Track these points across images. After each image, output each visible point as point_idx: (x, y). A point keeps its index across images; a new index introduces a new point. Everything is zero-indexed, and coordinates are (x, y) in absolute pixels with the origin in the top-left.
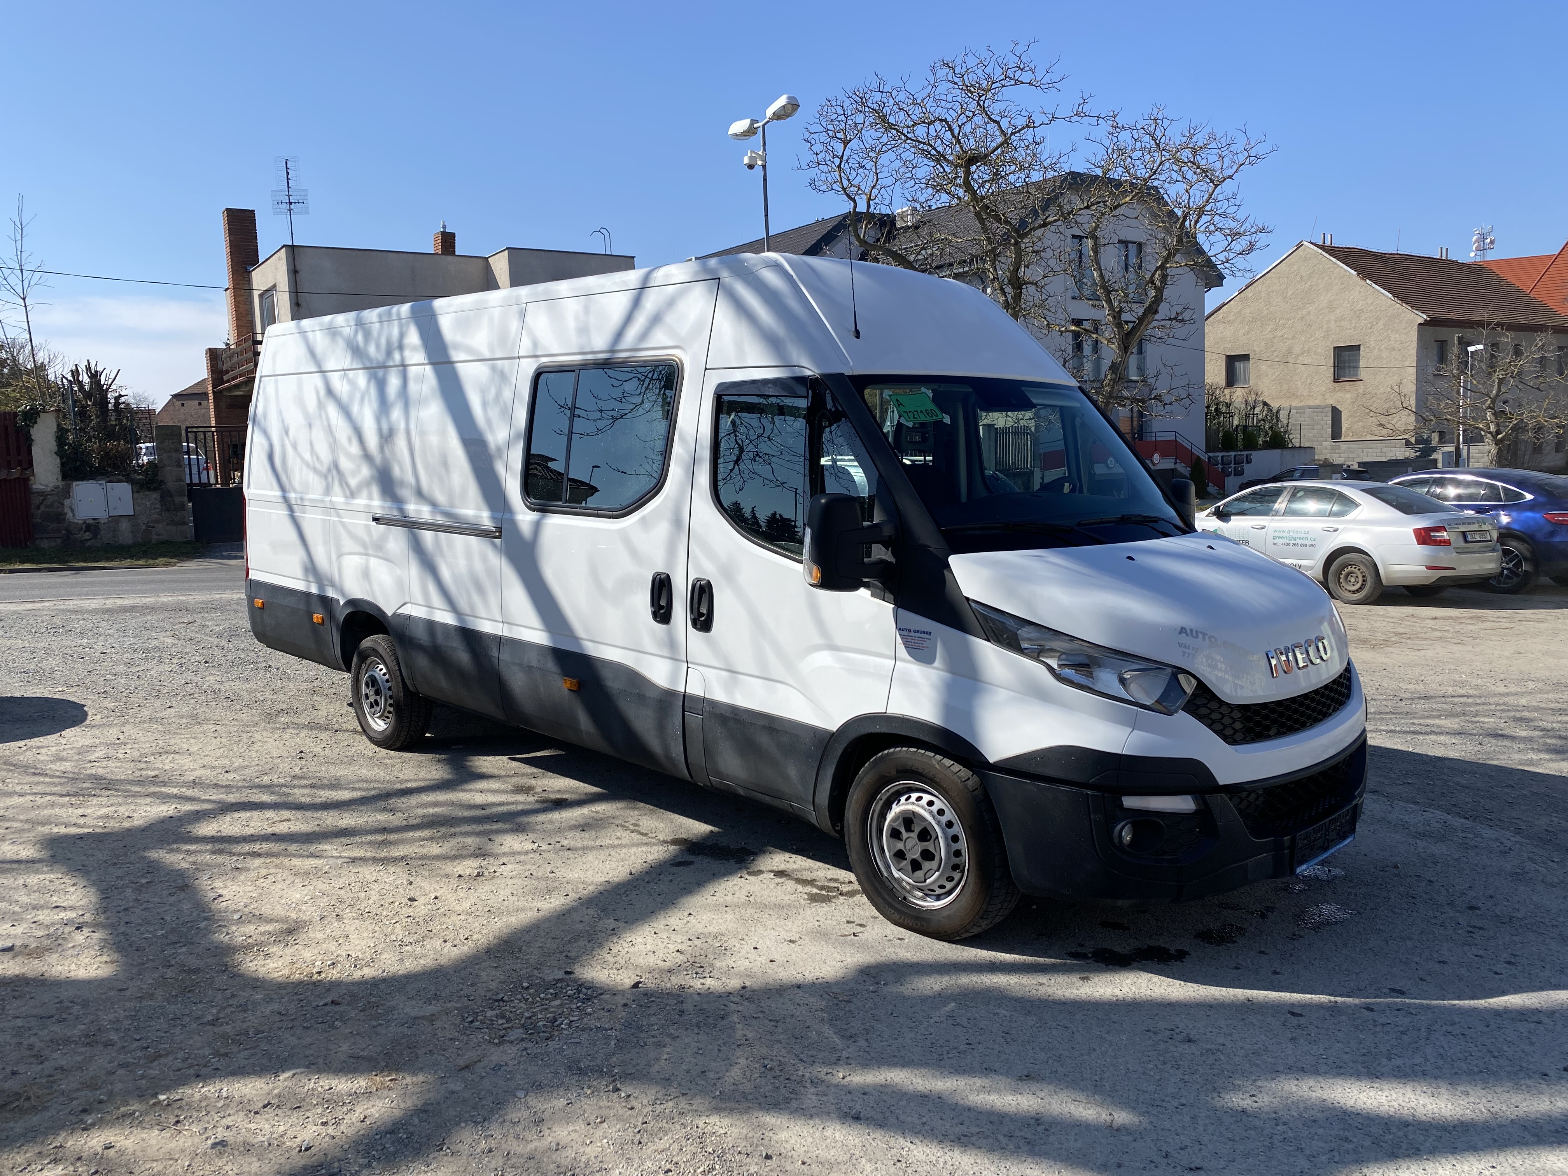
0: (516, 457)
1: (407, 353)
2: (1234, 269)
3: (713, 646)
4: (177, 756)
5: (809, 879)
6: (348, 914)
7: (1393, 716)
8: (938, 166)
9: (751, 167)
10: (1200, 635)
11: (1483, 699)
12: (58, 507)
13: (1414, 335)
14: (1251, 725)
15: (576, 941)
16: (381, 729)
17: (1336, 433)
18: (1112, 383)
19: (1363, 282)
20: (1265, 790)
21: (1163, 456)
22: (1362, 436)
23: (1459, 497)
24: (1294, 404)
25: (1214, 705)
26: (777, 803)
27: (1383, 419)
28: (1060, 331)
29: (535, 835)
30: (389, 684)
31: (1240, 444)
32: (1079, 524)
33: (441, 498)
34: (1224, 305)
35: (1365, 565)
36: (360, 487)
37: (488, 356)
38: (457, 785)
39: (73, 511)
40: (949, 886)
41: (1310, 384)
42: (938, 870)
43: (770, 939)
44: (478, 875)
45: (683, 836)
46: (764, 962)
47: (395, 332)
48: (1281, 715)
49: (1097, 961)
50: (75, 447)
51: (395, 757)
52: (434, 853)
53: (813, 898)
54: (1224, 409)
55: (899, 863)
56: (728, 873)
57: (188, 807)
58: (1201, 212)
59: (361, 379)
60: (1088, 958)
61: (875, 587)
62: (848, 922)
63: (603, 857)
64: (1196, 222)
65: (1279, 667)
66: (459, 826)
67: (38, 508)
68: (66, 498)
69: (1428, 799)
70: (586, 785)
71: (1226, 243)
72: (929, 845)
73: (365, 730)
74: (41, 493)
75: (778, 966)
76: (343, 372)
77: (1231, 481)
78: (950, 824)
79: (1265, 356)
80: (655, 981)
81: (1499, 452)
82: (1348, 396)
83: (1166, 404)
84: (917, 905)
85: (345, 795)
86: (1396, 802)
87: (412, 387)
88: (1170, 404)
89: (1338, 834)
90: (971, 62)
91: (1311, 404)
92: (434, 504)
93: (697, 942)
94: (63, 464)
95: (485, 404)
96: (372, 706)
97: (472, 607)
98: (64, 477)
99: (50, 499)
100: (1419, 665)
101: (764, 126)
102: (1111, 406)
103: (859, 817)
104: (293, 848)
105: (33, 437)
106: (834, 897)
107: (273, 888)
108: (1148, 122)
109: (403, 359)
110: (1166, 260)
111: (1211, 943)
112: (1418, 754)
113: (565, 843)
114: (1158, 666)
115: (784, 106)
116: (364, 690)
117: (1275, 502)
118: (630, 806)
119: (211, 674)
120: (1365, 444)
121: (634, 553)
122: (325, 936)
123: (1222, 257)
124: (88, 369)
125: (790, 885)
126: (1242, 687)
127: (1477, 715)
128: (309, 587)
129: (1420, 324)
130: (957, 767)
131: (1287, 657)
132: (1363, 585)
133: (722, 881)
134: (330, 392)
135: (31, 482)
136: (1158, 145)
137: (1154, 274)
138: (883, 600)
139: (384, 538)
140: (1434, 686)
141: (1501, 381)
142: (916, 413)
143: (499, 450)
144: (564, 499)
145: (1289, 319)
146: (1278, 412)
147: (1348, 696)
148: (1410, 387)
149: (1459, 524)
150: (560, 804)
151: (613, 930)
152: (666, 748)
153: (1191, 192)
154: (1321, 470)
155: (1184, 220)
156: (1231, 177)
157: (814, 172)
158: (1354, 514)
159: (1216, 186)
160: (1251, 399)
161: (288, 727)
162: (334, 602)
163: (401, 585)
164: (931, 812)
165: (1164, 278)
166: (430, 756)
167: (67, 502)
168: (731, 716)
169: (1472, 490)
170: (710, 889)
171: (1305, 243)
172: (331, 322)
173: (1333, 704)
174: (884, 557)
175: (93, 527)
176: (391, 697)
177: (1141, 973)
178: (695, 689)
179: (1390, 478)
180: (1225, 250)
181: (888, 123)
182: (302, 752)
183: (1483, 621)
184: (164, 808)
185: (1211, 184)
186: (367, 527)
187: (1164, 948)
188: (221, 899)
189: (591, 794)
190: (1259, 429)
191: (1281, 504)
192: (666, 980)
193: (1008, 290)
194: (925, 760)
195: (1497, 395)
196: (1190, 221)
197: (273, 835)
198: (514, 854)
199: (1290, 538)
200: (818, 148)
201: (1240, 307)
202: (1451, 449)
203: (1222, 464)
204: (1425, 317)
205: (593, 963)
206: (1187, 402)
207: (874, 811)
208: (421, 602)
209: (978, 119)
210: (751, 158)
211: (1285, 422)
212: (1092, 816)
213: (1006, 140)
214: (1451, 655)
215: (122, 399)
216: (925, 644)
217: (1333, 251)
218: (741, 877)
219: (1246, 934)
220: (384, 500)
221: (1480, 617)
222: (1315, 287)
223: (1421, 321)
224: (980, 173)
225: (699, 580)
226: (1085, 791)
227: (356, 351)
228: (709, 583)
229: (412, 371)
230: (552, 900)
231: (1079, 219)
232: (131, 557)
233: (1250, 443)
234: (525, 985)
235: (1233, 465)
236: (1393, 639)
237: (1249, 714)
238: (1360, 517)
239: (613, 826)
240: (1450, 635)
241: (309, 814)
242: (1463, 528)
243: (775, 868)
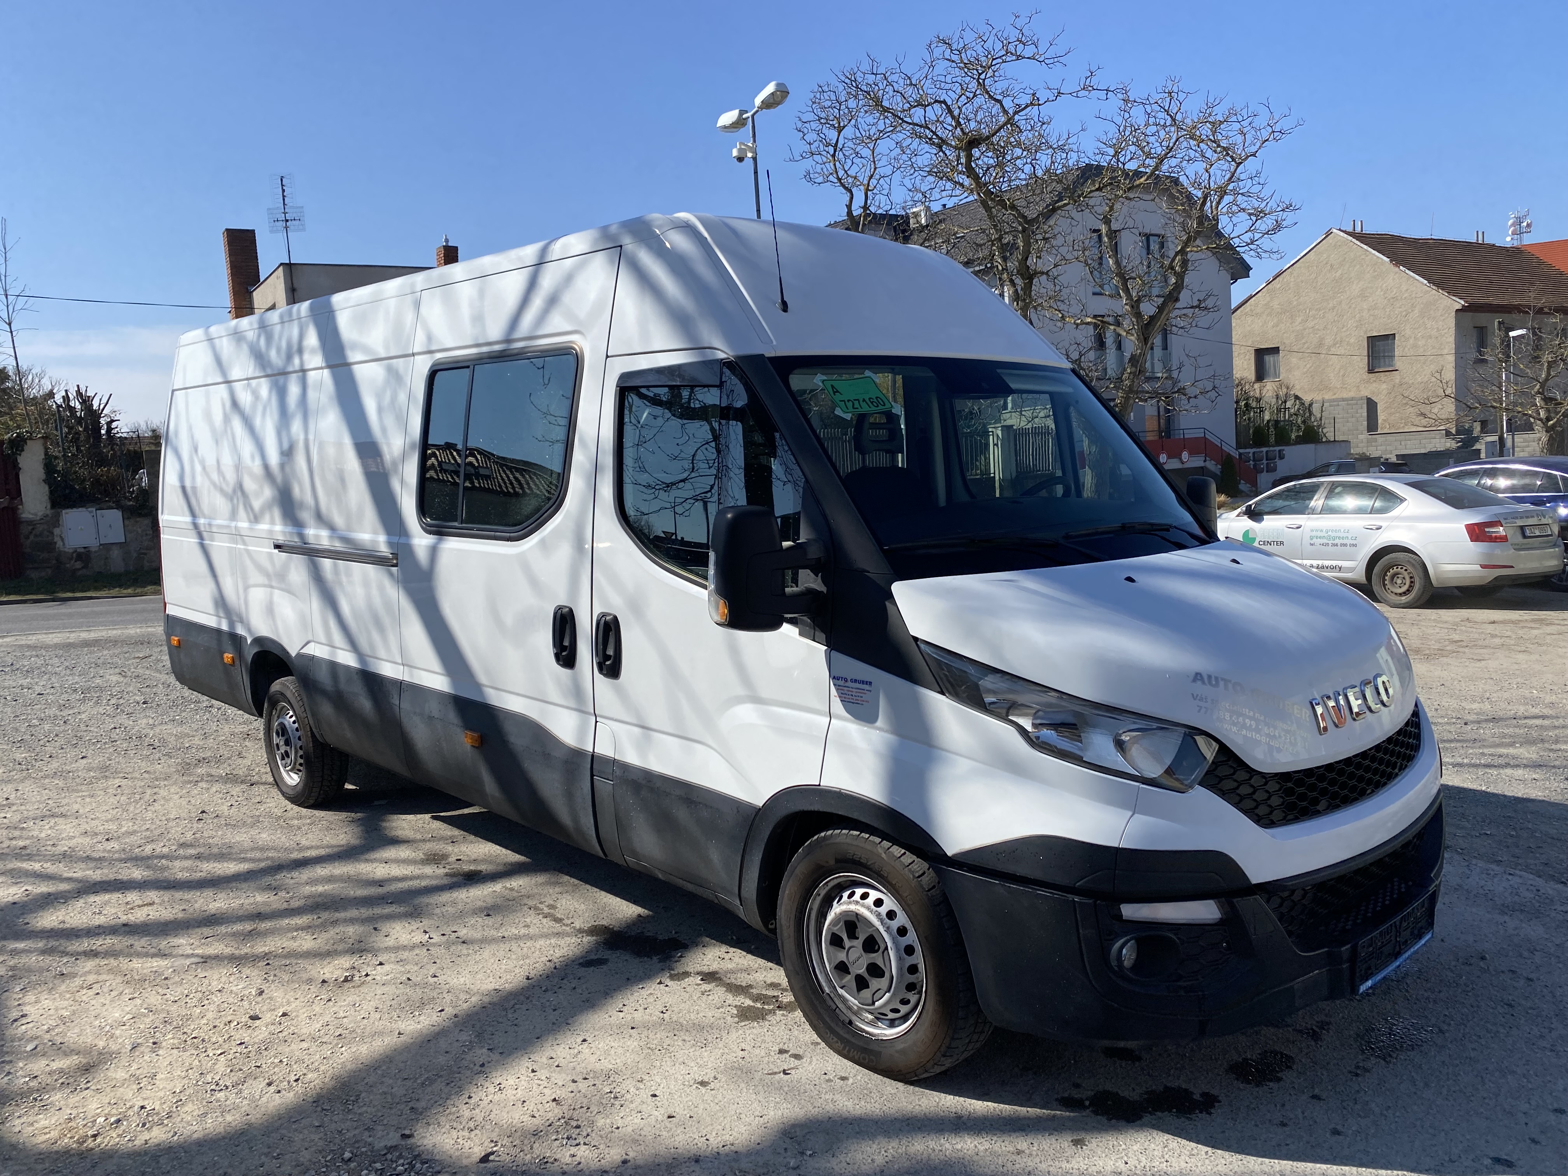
0: (411, 471)
1: (306, 356)
2: (1259, 250)
3: (622, 695)
4: (60, 820)
5: (744, 984)
6: (169, 1039)
7: (1459, 745)
8: (941, 153)
9: (740, 159)
10: (1222, 683)
11: (1561, 720)
12: (48, 536)
13: (1451, 322)
14: (1293, 799)
15: (431, 1084)
16: (294, 783)
17: (1372, 425)
18: (1131, 377)
19: (1397, 269)
20: (1314, 886)
21: (1191, 454)
22: (1399, 428)
23: (1512, 489)
24: (1327, 397)
25: (1242, 775)
26: (699, 891)
27: (1425, 409)
28: (1075, 322)
29: (432, 922)
30: (299, 734)
31: (1272, 439)
32: (1067, 537)
33: (339, 521)
34: (1251, 297)
35: (1413, 565)
36: (262, 511)
37: (383, 355)
38: (362, 853)
39: (62, 540)
40: (904, 1009)
41: (1343, 376)
42: (889, 991)
43: (676, 1080)
44: (346, 980)
45: (604, 923)
46: (660, 1118)
47: (295, 332)
48: (1332, 782)
49: (1096, 1113)
50: (65, 474)
51: (305, 817)
52: (305, 948)
53: (745, 1014)
54: (1254, 404)
55: (842, 979)
56: (645, 977)
57: (43, 888)
58: (1222, 192)
59: (264, 388)
60: (1085, 1108)
61: (804, 623)
62: (781, 1052)
63: (500, 954)
64: (1218, 203)
65: (1326, 715)
66: (345, 909)
67: (27, 537)
68: (55, 527)
69: (1513, 856)
70: (509, 852)
71: (1251, 223)
72: (877, 958)
73: (278, 782)
74: (30, 523)
75: (678, 1125)
76: (246, 382)
77: (1264, 478)
78: (902, 931)
79: (1295, 348)
80: (513, 1152)
81: (1551, 440)
82: (1384, 386)
83: (1190, 397)
84: (867, 1033)
85: (231, 868)
86: (1474, 861)
87: (312, 394)
88: (1195, 397)
89: (1412, 933)
90: (969, 37)
91: (1345, 395)
92: (332, 528)
93: (582, 1086)
94: (51, 492)
95: (380, 410)
96: (283, 759)
97: (372, 646)
98: (53, 506)
99: (40, 528)
100: (1481, 678)
101: (753, 116)
102: (1131, 401)
103: (793, 917)
104: (140, 943)
105: (20, 466)
106: (770, 1011)
107: (93, 1002)
108: (1161, 96)
109: (302, 363)
110: (1186, 244)
111: (1248, 1082)
112: (1494, 795)
113: (463, 932)
114: (1163, 725)
115: (772, 94)
116: (276, 740)
117: (1311, 499)
118: (553, 880)
119: (146, 717)
120: (1407, 436)
121: (534, 582)
122: (127, 1076)
123: (1247, 238)
124: (79, 393)
125: (719, 993)
126: (1279, 750)
127: (1557, 742)
128: (219, 623)
129: (1457, 311)
130: (909, 858)
131: (1337, 701)
132: (1410, 586)
133: (636, 988)
134: (235, 404)
135: (20, 511)
136: (1174, 120)
137: (1173, 260)
138: (814, 640)
139: (285, 567)
140: (1504, 705)
141: (1550, 365)
142: (856, 403)
143: (395, 463)
144: (459, 519)
145: (1319, 310)
146: (1311, 405)
147: (1417, 748)
148: (1450, 374)
149: (1517, 518)
150: (472, 878)
151: (483, 1065)
152: (575, 819)
153: (1211, 171)
154: (1358, 464)
155: (1204, 203)
156: (1254, 155)
157: (808, 163)
158: (1399, 510)
159: (1239, 164)
160: (1282, 393)
161: (202, 780)
162: (243, 640)
163: (304, 622)
164: (878, 915)
165: (1185, 263)
166: (344, 815)
167: (57, 531)
168: (644, 782)
169: (1527, 481)
170: (618, 1001)
171: (1334, 231)
172: (236, 327)
173: (1399, 761)
174: (813, 586)
175: (84, 556)
176: (301, 748)
177: (1155, 1132)
178: (604, 749)
179: (1438, 469)
180: (1249, 230)
181: (882, 106)
182: (203, 812)
183: (1547, 625)
184: (13, 890)
185: (1233, 163)
186: (270, 555)
187: (1186, 1090)
188: (24, 1021)
189: (512, 864)
190: (1291, 423)
191: (1317, 502)
192: (527, 1149)
193: (1019, 281)
194: (869, 847)
195: (1547, 380)
196: (1212, 203)
197: (124, 925)
198: (397, 949)
199: (1329, 538)
200: (811, 137)
201: (1268, 299)
202: (1494, 438)
203: (1254, 460)
204: (1463, 303)
205: (443, 1120)
206: (1213, 394)
207: (811, 909)
208: (323, 640)
209: (980, 100)
210: (740, 150)
211: (1319, 416)
212: (1081, 931)
213: (1009, 120)
214: (1516, 667)
215: (114, 425)
216: (865, 697)
217: (1362, 237)
218: (660, 983)
219: (1295, 1067)
220: (285, 524)
221: (1542, 620)
222: (1346, 276)
223: (1459, 307)
224: (983, 158)
225: (604, 615)
226: (1070, 897)
227: (260, 358)
228: (615, 619)
229: (312, 376)
230: (422, 1018)
231: (1091, 202)
232: (120, 586)
233: (1283, 438)
234: (347, 1155)
235: (1265, 462)
236: (1448, 648)
237: (1290, 785)
238: (1405, 514)
239: (526, 908)
240: (1513, 642)
241: (179, 895)
242: (1520, 523)
243: (705, 969)
